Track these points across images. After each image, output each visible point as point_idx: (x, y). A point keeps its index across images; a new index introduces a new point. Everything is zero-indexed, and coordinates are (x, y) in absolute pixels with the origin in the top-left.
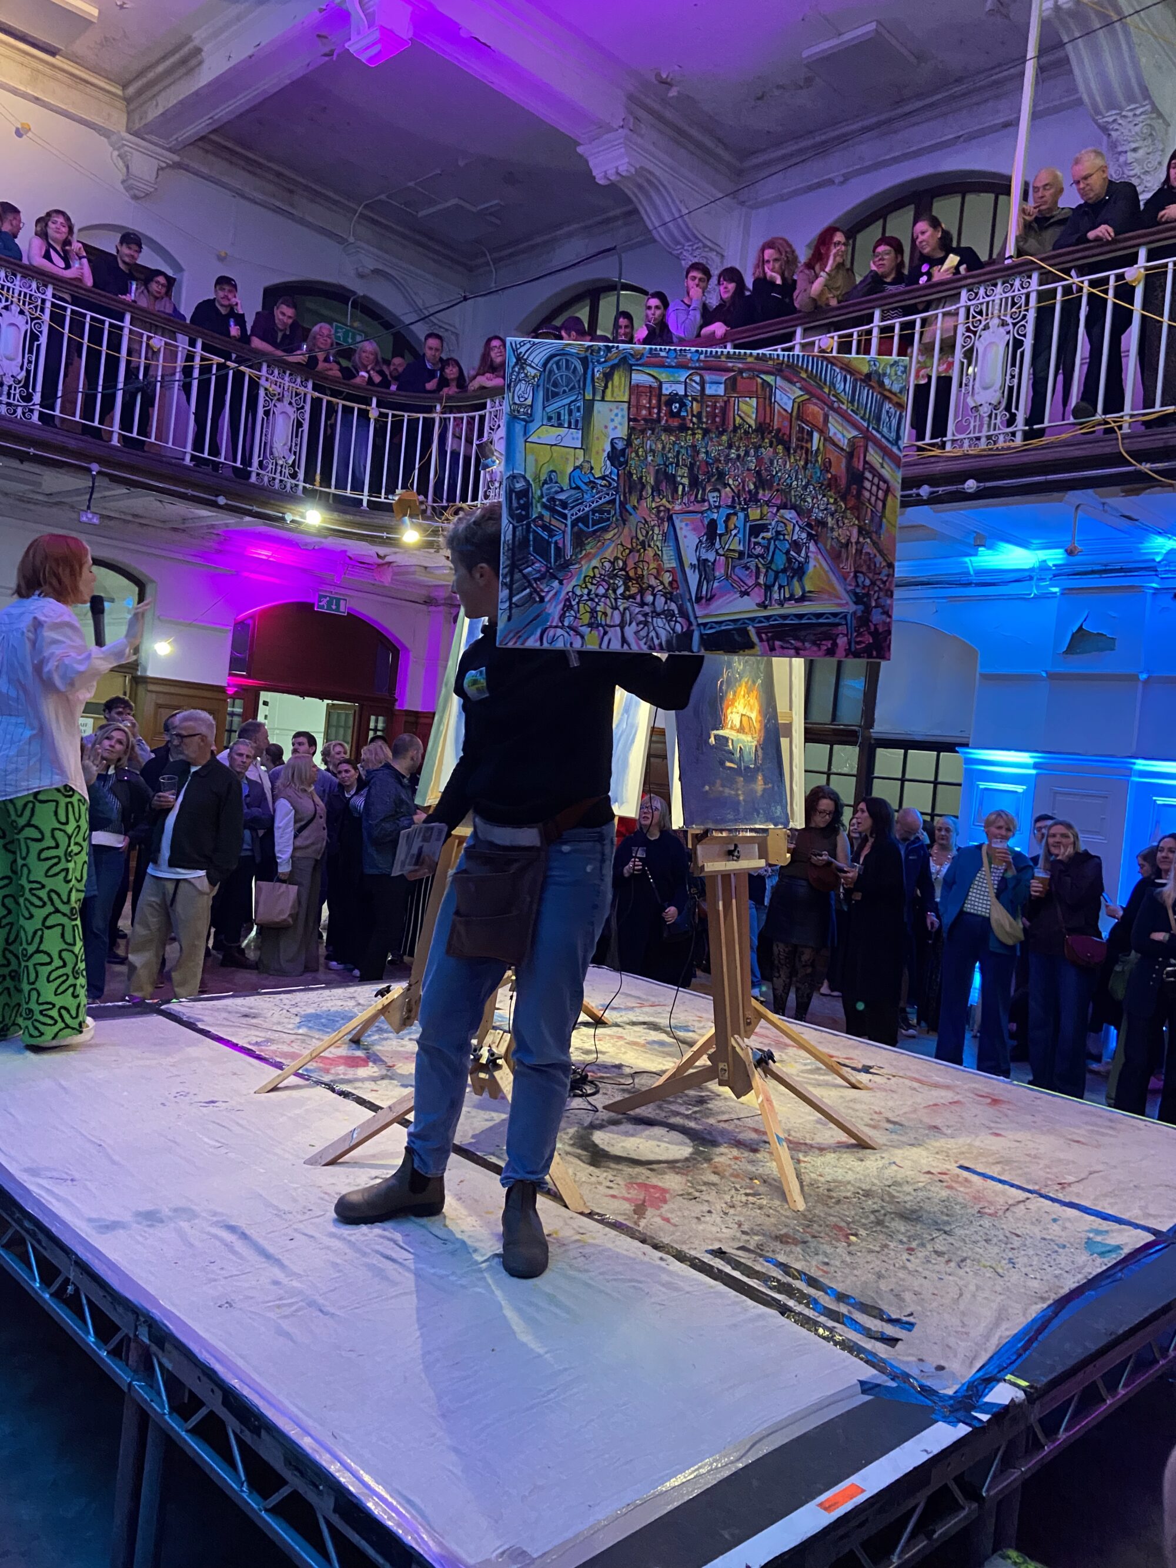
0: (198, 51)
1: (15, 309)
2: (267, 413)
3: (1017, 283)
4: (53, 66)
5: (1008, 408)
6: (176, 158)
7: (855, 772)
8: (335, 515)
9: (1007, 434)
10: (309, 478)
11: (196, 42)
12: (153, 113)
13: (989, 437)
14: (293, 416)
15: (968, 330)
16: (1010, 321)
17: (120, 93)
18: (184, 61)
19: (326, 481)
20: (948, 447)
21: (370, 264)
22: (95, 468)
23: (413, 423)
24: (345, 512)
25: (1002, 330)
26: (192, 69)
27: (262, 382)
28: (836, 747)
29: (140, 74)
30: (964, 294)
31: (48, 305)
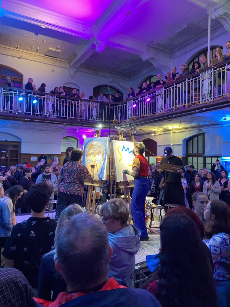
0: (76, 53)
1: (51, 101)
2: (91, 110)
3: (210, 71)
4: (57, 60)
5: (210, 94)
6: (77, 70)
7: (202, 163)
8: (104, 125)
9: (210, 99)
10: (99, 119)
11: (76, 52)
12: (72, 64)
13: (207, 100)
14: (96, 110)
15: (202, 80)
16: (209, 78)
17: (67, 62)
18: (75, 55)
19: (102, 120)
20: (201, 102)
21: (111, 80)
22: (64, 123)
23: (116, 107)
24: (106, 124)
25: (208, 80)
26: (76, 57)
27: (90, 105)
28: (199, 158)
29: (70, 58)
30: (201, 74)
31: (56, 99)
